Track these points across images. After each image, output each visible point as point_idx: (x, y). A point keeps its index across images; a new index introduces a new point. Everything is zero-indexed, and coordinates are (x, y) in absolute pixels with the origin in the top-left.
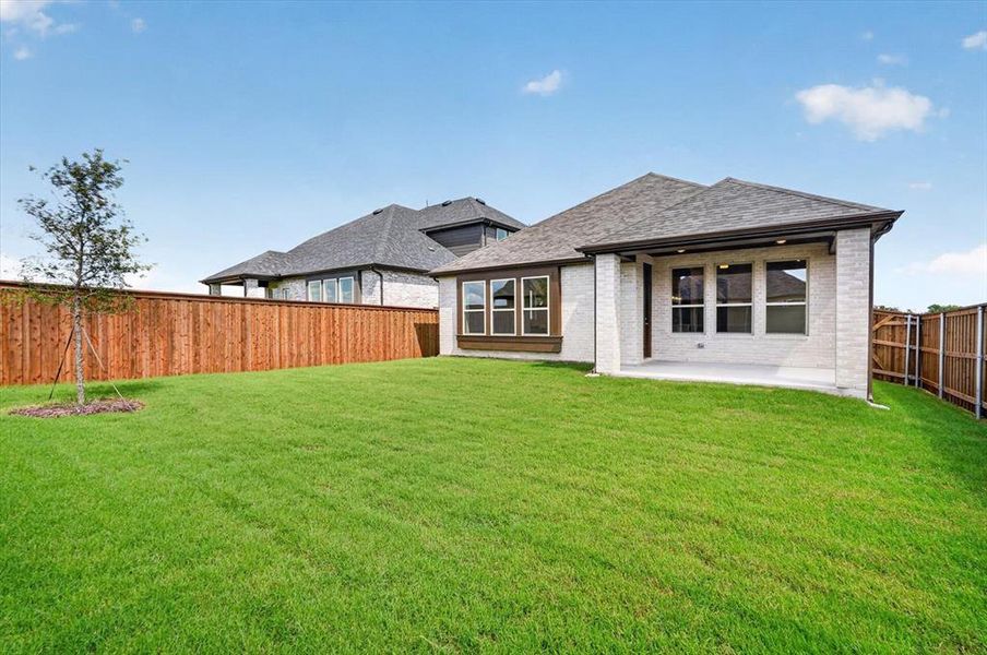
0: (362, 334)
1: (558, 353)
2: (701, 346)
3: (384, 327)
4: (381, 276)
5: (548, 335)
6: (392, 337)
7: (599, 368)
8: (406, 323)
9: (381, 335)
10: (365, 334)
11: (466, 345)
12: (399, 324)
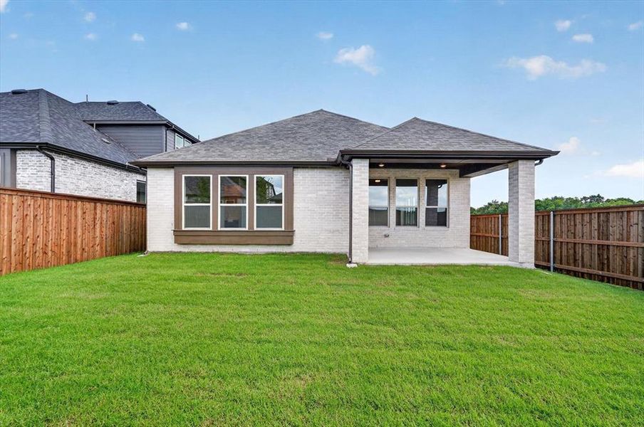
0: (35, 231)
1: (289, 245)
2: (386, 236)
3: (69, 221)
4: (52, 159)
5: (283, 229)
6: (79, 233)
7: (354, 259)
8: (98, 216)
9: (65, 232)
10: (40, 231)
11: (185, 240)
12: (89, 217)
